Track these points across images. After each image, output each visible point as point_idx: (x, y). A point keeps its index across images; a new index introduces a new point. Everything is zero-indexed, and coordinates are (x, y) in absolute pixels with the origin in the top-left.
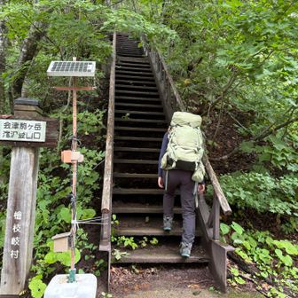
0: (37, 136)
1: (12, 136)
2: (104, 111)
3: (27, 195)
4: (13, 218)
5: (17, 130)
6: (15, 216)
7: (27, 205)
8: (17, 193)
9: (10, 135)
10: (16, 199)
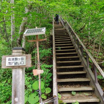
0: (22, 63)
1: (12, 64)
2: (51, 48)
3: (20, 90)
4: (14, 101)
5: (13, 61)
6: (15, 100)
7: (20, 95)
8: (15, 89)
9: (11, 64)
10: (15, 92)
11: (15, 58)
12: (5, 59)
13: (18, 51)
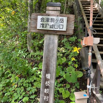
1: (46, 27)
5: (48, 23)
6: (46, 76)
7: (53, 70)
8: (48, 62)
9: (44, 26)
10: (47, 66)
11: (51, 19)
12: (36, 19)
13: (55, 8)
